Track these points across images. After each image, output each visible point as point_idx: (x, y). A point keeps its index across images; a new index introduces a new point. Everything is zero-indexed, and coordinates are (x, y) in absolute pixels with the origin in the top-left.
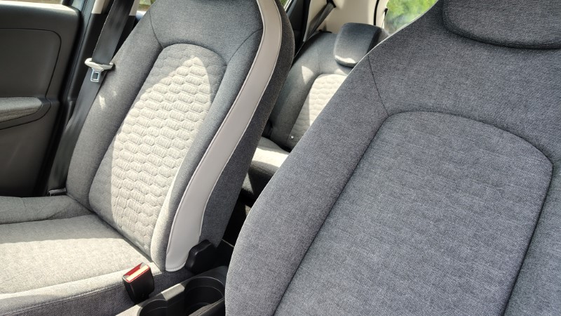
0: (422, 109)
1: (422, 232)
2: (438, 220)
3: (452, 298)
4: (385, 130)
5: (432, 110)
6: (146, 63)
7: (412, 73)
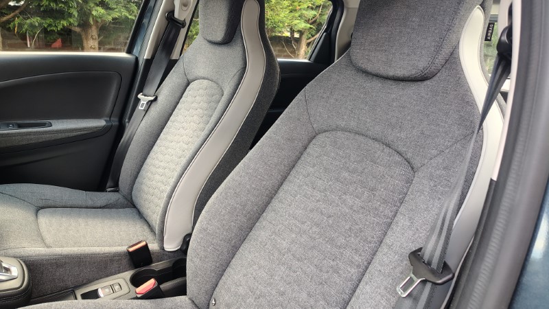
0: (337, 129)
1: (318, 225)
2: (330, 216)
3: (325, 276)
4: (311, 145)
5: (344, 130)
6: (178, 94)
7: (332, 101)
